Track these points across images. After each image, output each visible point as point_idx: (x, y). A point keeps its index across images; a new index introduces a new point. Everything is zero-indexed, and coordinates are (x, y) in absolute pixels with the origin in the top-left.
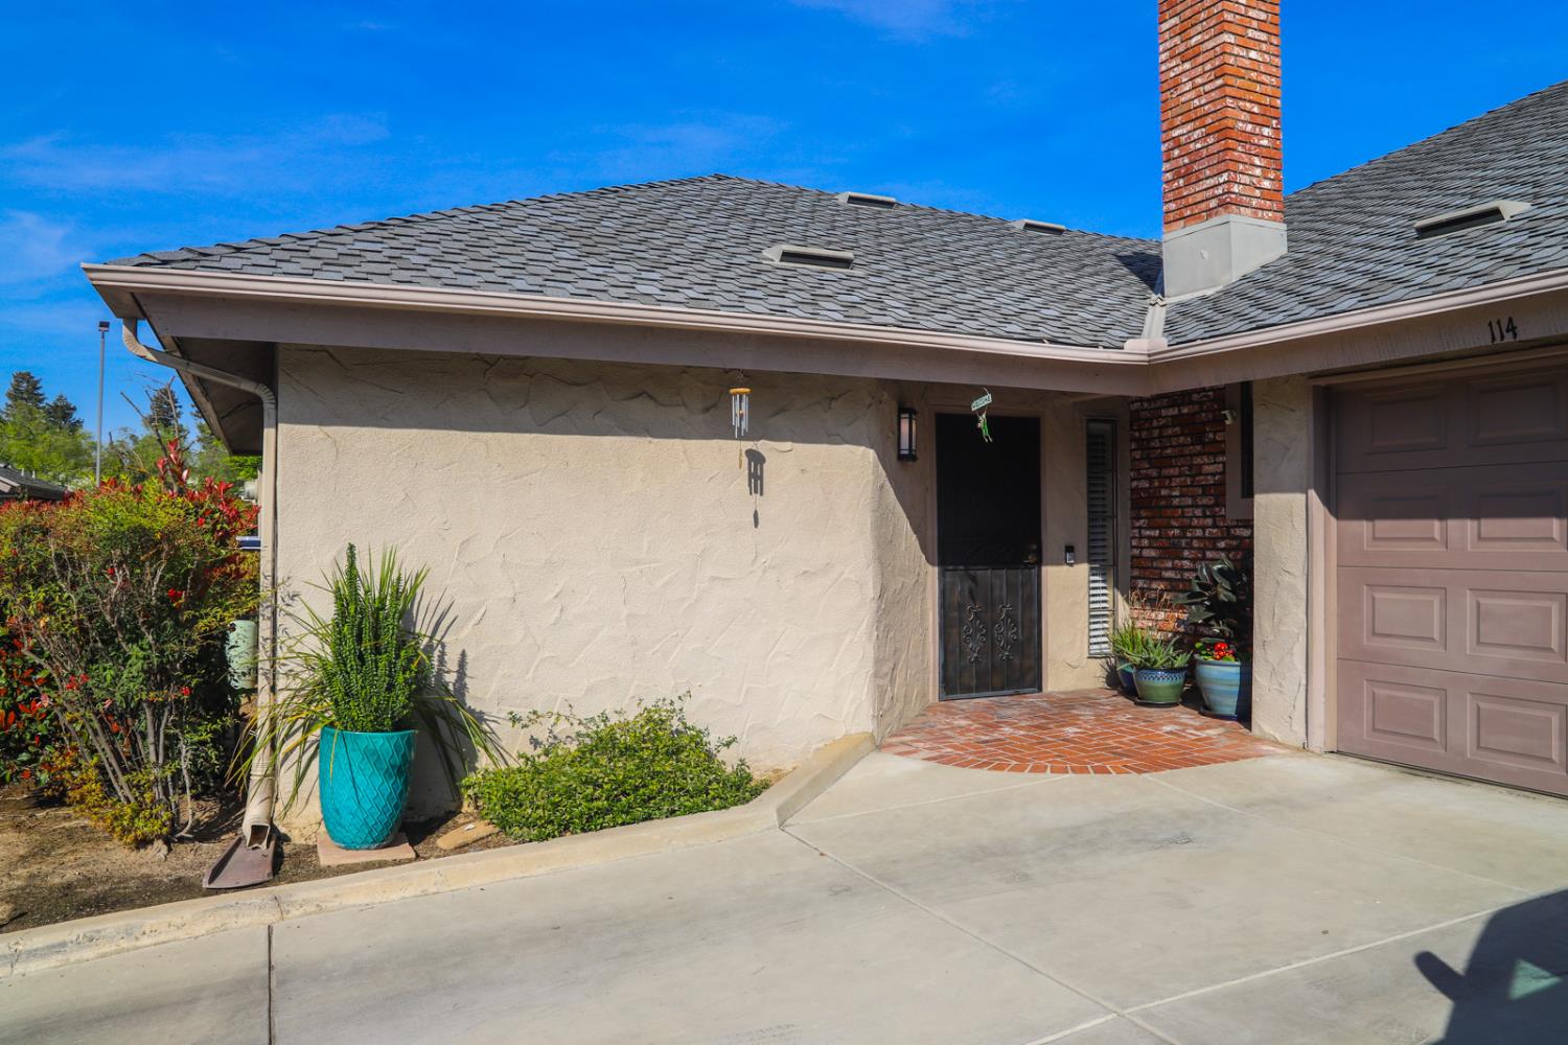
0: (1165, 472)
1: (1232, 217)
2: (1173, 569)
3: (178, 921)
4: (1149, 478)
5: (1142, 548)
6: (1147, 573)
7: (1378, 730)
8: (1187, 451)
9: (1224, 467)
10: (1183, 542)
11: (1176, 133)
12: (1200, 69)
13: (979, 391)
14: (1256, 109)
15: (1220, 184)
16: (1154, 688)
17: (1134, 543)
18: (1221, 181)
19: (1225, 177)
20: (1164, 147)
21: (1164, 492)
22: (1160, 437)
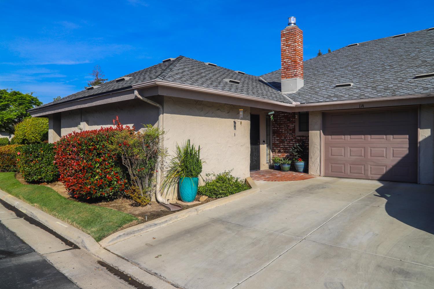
0: (281, 126)
1: (297, 78)
2: (283, 145)
3: (183, 215)
4: (277, 128)
5: (275, 141)
6: (276, 146)
7: (333, 172)
8: (286, 122)
9: (295, 126)
10: (285, 140)
11: (285, 60)
12: (290, 49)
13: (271, 111)
14: (300, 58)
15: (294, 72)
16: (285, 168)
17: (273, 140)
18: (295, 71)
19: (296, 70)
20: (282, 63)
21: (280, 130)
22: (280, 119)
